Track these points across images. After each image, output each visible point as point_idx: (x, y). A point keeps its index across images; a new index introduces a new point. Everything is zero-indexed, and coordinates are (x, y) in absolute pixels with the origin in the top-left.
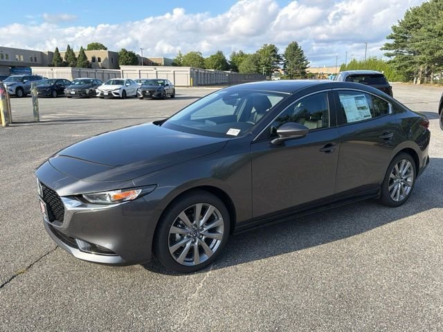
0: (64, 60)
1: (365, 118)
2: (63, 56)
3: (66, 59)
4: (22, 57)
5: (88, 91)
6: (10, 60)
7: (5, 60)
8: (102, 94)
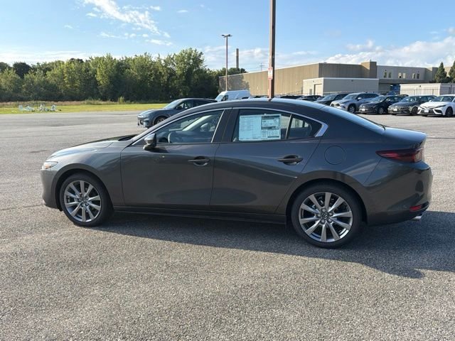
0: (448, 75)
1: (269, 139)
2: (447, 71)
3: (450, 74)
4: (404, 74)
5: (411, 108)
6: (392, 78)
7: (387, 78)
8: (422, 112)
